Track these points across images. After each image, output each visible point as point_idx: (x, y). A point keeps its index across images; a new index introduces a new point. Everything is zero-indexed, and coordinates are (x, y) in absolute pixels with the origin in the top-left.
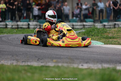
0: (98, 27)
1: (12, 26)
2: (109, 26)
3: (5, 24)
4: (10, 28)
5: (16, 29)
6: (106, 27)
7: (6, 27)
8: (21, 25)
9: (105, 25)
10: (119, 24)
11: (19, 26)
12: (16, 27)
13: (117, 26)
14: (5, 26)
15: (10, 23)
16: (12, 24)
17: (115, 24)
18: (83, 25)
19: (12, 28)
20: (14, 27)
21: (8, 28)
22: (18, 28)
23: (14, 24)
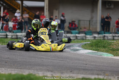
0: (90, 38)
1: (12, 36)
2: (99, 37)
3: (6, 35)
4: (10, 38)
5: (16, 39)
6: (96, 38)
7: (7, 37)
8: (20, 36)
9: (95, 37)
10: (108, 36)
11: (18, 37)
12: (16, 37)
13: (106, 38)
14: (5, 36)
15: (10, 33)
16: (12, 35)
17: (104, 36)
18: (75, 36)
19: (12, 38)
20: (13, 37)
21: (9, 38)
22: (17, 38)
23: (14, 35)
